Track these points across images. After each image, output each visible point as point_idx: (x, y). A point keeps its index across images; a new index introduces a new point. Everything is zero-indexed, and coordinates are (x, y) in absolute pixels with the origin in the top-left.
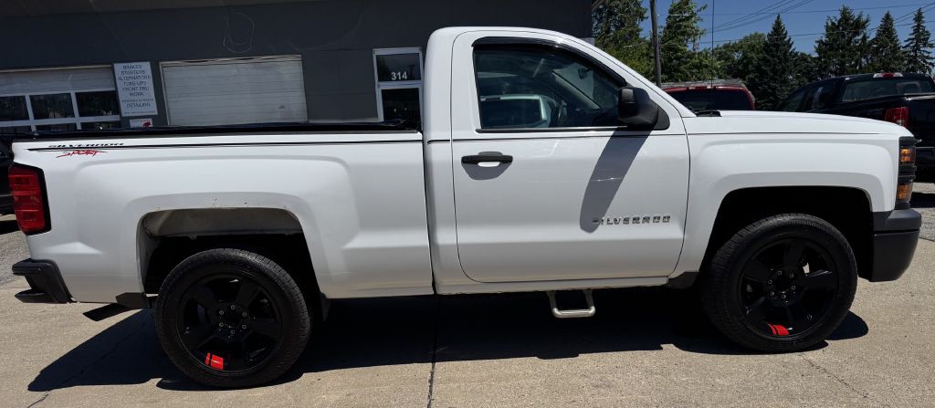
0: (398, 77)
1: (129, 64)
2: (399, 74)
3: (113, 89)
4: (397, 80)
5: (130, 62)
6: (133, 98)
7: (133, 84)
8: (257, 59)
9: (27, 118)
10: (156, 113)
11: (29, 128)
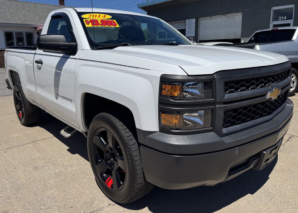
0: (281, 18)
1: (190, 20)
2: (283, 17)
3: (185, 28)
4: (281, 20)
5: (190, 19)
6: (189, 31)
7: (190, 26)
8: (228, 15)
9: (165, 37)
10: (194, 36)
11: (166, 40)
